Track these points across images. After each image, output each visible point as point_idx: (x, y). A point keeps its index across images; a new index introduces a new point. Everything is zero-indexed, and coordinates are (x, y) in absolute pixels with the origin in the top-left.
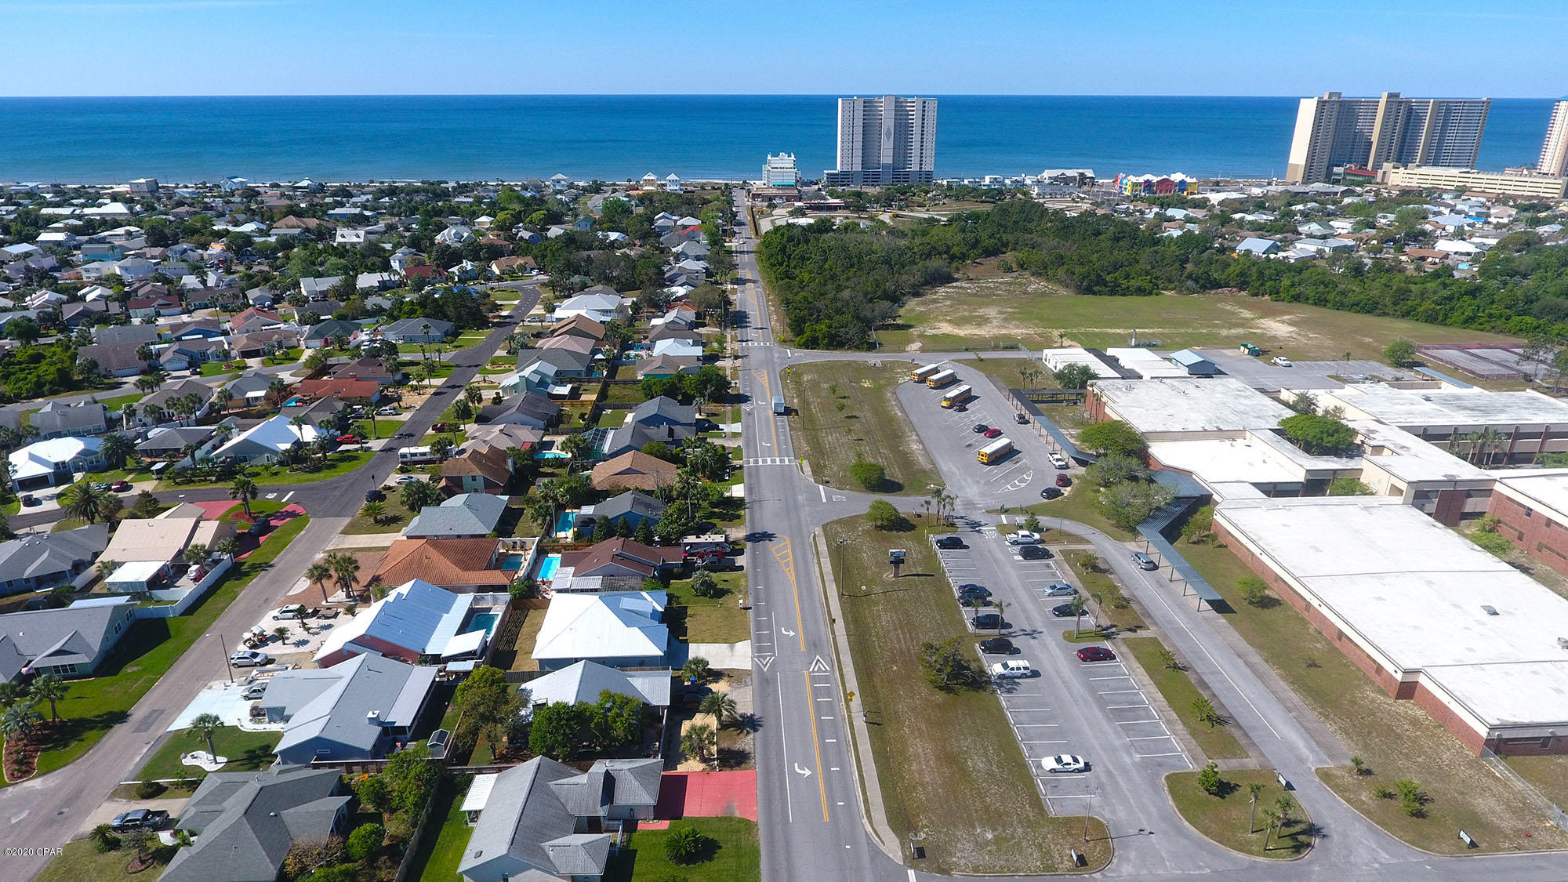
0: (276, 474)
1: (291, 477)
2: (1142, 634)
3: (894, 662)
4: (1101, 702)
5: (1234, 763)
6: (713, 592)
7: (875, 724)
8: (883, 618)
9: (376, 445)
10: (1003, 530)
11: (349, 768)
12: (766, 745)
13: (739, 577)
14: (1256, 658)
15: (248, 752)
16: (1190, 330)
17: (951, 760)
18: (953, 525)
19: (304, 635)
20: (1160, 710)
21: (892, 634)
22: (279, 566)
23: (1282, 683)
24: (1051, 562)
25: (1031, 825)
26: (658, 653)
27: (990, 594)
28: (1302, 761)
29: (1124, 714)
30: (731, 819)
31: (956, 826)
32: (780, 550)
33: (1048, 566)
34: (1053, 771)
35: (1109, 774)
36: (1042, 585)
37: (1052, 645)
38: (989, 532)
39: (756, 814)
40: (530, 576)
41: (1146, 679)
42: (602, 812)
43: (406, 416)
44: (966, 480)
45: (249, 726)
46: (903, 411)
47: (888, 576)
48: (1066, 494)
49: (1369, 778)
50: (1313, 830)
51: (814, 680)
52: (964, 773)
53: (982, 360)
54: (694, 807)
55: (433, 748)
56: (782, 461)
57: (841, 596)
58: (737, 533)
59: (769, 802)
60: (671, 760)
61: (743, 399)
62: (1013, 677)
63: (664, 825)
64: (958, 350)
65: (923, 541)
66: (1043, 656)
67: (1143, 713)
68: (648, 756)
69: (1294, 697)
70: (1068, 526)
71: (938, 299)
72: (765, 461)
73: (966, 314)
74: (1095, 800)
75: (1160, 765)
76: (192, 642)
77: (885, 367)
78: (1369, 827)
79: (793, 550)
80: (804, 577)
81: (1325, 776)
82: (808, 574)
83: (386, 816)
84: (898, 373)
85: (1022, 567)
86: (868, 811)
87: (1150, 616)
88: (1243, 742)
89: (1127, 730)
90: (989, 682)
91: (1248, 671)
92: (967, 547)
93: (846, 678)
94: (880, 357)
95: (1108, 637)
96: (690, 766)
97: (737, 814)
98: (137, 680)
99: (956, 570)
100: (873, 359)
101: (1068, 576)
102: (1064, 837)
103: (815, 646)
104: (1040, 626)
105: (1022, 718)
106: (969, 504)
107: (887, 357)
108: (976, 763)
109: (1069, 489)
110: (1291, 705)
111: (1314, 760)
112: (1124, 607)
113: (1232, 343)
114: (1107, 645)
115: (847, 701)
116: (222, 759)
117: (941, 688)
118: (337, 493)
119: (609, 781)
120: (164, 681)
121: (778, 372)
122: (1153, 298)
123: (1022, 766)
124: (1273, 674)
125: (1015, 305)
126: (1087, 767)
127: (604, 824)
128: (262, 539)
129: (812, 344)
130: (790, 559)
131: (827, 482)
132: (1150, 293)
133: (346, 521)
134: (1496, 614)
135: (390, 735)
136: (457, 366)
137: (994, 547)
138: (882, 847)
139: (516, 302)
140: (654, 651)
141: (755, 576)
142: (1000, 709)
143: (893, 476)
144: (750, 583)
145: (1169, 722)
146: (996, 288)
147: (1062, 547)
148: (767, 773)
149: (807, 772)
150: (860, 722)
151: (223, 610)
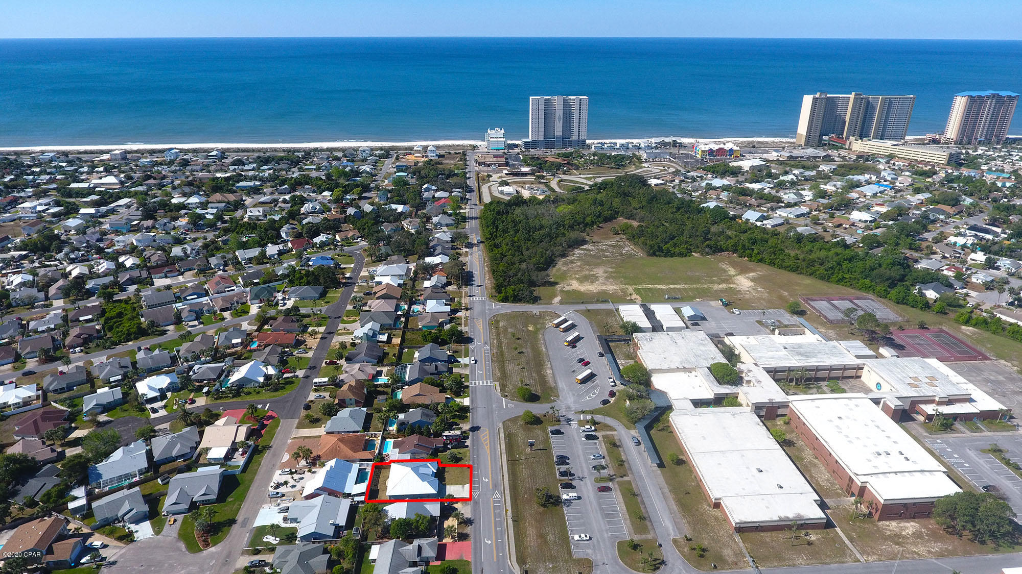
0: (258, 393)
1: (266, 395)
2: (626, 478)
3: (526, 493)
4: (602, 510)
5: (644, 536)
6: (456, 460)
7: (515, 521)
8: (524, 472)
9: (300, 373)
10: (581, 423)
11: (325, 542)
12: (475, 531)
13: (466, 451)
14: (666, 490)
15: (286, 536)
16: (699, 286)
17: (542, 536)
18: (559, 421)
19: (294, 483)
20: (623, 515)
21: (527, 480)
22: (274, 447)
23: (673, 502)
24: (597, 441)
25: (566, 561)
26: (435, 492)
27: (569, 459)
28: (669, 535)
29: (609, 516)
30: (462, 560)
31: (540, 562)
32: (484, 435)
33: (595, 444)
34: (578, 540)
35: (598, 541)
36: (591, 454)
37: (589, 484)
38: (574, 424)
39: (471, 558)
40: (380, 453)
41: (621, 500)
42: (418, 560)
43: (310, 354)
44: (569, 394)
45: (283, 525)
46: (546, 348)
47: (528, 450)
48: (612, 402)
49: (690, 542)
50: (663, 563)
51: (494, 502)
52: (546, 541)
53: (589, 310)
54: (449, 556)
55: (354, 534)
56: (487, 383)
57: (508, 461)
58: (466, 427)
59: (475, 553)
60: (441, 539)
61: (469, 340)
62: (570, 500)
63: (439, 563)
64: (578, 303)
65: (544, 430)
66: (584, 490)
67: (616, 515)
68: (431, 537)
69: (675, 507)
70: (609, 421)
71: (574, 260)
72: (479, 383)
73: (587, 273)
74: (589, 551)
75: (617, 537)
76: (250, 486)
77: (541, 316)
78: (683, 562)
79: (490, 438)
80: (493, 449)
81: (675, 541)
82: (495, 449)
83: (342, 561)
84: (546, 320)
85: (585, 444)
86: (510, 557)
87: (631, 470)
88: (650, 528)
89: (609, 522)
90: (561, 502)
91: (662, 496)
92: (563, 433)
93: (507, 501)
94: (538, 308)
95: (611, 480)
96: (447, 540)
97: (464, 559)
98: (234, 505)
99: (558, 447)
100: (535, 309)
101: (602, 449)
102: (576, 566)
103: (496, 486)
104: (586, 475)
105: (571, 518)
106: (568, 408)
107: (543, 308)
108: (550, 538)
109: (613, 399)
110: (672, 512)
111: (673, 533)
112: (621, 465)
113: (716, 296)
114: (610, 485)
115: (506, 512)
116: (277, 539)
117: (542, 505)
118: (289, 404)
119: (420, 548)
120: (245, 504)
121: (488, 319)
122: (687, 258)
123: (568, 538)
124: (670, 497)
125: (614, 265)
126: (590, 538)
127: (418, 563)
128: (263, 432)
129: (505, 300)
130: (488, 442)
131: (507, 396)
132: (686, 255)
133: (297, 421)
134: (762, 471)
135: (338, 528)
136: (329, 317)
137: (575, 433)
138: (513, 570)
139: (352, 266)
140: (432, 491)
141: (473, 452)
142: (563, 515)
143: (536, 392)
144: (471, 454)
145: (625, 519)
146: (606, 251)
147: (604, 433)
148: (475, 542)
149: (490, 542)
150: (510, 522)
151: (257, 470)
